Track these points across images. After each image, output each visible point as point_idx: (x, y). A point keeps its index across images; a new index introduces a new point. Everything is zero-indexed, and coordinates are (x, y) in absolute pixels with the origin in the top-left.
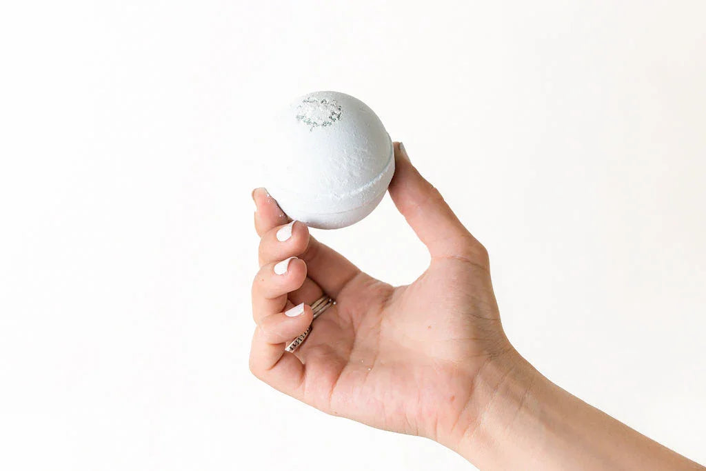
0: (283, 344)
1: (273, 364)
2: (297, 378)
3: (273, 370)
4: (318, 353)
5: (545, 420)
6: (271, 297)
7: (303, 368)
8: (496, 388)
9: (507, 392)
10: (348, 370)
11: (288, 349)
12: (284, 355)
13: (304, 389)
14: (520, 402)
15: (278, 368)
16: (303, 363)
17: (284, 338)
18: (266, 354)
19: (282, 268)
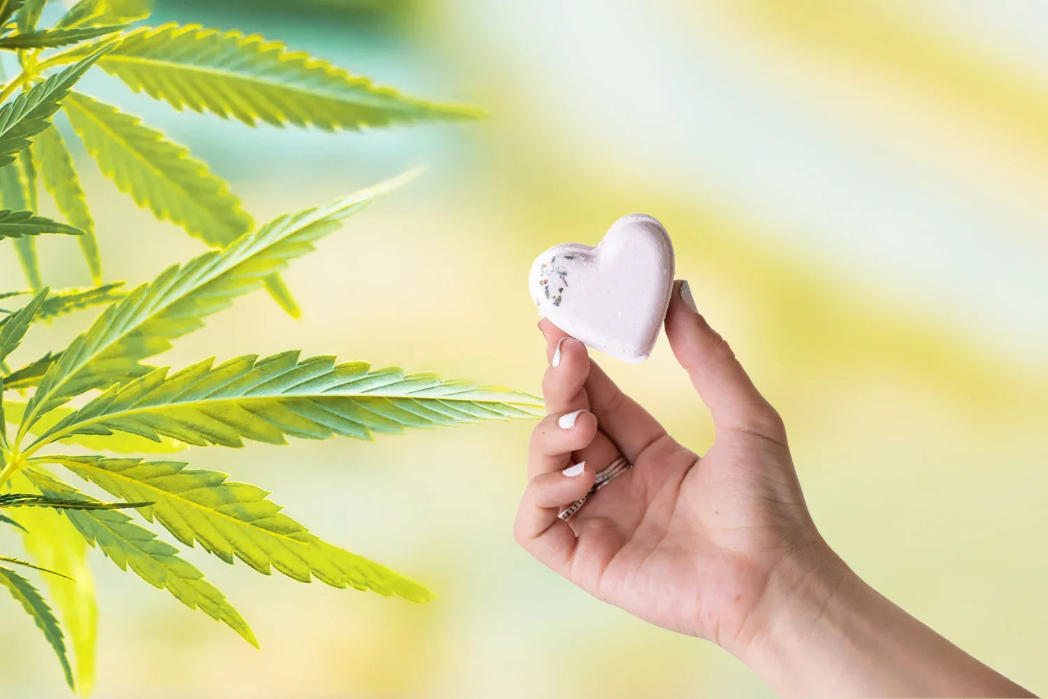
0: (555, 510)
1: (538, 531)
2: (565, 552)
3: (539, 538)
4: (594, 525)
5: (849, 632)
6: (550, 454)
7: (575, 542)
8: (793, 589)
9: (807, 595)
10: (626, 550)
11: (560, 516)
12: (556, 521)
13: (571, 565)
14: (823, 608)
15: (545, 536)
16: (576, 536)
17: (560, 501)
18: (534, 519)
19: (568, 421)
